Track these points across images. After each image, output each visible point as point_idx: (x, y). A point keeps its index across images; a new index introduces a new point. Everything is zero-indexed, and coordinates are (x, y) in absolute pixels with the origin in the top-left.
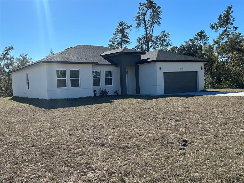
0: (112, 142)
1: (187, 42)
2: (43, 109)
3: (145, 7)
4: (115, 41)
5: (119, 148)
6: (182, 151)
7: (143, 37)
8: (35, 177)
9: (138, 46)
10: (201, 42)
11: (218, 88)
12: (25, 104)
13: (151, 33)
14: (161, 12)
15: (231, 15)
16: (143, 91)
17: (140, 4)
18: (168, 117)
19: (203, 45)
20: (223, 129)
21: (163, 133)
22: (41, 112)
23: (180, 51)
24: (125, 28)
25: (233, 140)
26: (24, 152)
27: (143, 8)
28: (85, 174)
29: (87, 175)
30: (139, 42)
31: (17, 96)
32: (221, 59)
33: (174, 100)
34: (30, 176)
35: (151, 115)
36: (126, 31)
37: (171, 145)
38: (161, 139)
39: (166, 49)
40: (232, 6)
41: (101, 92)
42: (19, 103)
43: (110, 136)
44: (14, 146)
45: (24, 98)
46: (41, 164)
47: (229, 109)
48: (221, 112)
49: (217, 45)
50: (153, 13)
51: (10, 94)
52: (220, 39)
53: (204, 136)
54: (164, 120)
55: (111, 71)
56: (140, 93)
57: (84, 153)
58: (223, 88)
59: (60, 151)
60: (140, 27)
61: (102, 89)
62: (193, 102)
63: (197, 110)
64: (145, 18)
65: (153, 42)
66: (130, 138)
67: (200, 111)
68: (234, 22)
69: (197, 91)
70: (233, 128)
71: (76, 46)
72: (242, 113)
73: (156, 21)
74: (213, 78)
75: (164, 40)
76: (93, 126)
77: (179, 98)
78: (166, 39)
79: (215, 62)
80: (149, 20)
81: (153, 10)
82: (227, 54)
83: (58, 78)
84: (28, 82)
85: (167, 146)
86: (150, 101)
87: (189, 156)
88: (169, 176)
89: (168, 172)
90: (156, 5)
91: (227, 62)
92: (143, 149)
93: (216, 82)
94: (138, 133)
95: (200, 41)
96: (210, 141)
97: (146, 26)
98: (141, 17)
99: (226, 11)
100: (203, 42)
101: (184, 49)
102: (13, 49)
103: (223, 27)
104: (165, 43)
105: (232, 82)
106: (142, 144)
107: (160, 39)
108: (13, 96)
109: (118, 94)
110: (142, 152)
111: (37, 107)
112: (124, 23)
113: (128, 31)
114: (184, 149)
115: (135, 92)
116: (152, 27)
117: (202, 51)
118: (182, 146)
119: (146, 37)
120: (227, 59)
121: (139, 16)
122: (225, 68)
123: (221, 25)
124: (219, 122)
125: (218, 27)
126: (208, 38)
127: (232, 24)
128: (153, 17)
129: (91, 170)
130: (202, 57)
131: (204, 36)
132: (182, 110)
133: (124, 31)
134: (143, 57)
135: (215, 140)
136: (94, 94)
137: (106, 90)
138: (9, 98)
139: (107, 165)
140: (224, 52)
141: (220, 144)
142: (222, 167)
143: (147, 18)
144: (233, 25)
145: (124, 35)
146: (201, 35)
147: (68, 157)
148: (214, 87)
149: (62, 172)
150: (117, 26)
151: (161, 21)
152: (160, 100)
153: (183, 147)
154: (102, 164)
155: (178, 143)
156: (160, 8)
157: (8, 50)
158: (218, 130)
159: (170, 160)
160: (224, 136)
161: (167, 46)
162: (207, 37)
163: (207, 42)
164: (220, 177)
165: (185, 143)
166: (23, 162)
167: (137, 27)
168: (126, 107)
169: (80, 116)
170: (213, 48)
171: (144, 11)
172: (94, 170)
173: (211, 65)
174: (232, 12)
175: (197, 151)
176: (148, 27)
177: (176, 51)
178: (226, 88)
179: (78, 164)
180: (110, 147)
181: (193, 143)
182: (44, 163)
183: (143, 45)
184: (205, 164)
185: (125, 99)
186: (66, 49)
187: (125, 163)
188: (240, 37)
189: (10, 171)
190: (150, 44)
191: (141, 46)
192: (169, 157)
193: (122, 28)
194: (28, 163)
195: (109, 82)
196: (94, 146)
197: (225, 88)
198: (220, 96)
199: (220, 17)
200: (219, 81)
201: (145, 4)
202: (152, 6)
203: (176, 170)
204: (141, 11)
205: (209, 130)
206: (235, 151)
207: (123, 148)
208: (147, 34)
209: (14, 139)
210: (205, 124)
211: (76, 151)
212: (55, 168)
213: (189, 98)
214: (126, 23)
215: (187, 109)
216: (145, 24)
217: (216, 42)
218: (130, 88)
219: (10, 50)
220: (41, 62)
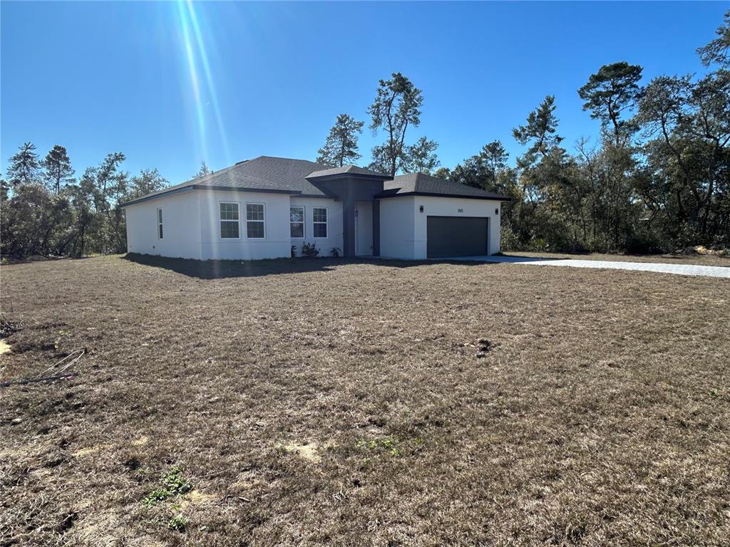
0: (350, 341)
1: (467, 161)
2: (196, 279)
3: (391, 88)
4: (329, 152)
5: (365, 353)
6: (483, 360)
7: (385, 146)
8: (218, 400)
9: (374, 164)
10: (494, 163)
11: (523, 250)
12: (157, 268)
13: (400, 140)
14: (421, 101)
15: (552, 113)
16: (385, 251)
17: (382, 82)
18: (443, 299)
19: (496, 168)
20: (549, 324)
21: (442, 328)
22: (192, 284)
23: (455, 178)
24: (350, 127)
25: (571, 343)
26: (184, 355)
27: (386, 90)
28: (311, 396)
29: (315, 398)
30: (377, 156)
31: (137, 252)
32: (529, 197)
33: (448, 268)
34: (208, 398)
35: (411, 295)
36: (352, 134)
37: (459, 348)
38: (440, 339)
39: (428, 172)
40: (554, 98)
41: (305, 250)
42: (144, 266)
43: (343, 332)
44: (161, 345)
45: (152, 257)
46: (224, 377)
47: (551, 288)
48: (538, 294)
49: (523, 169)
50: (405, 101)
51: (121, 249)
52: (530, 159)
53: (516, 334)
54: (438, 305)
55: (325, 210)
56: (381, 254)
57: (301, 361)
58: (532, 251)
59: (253, 355)
60: (380, 128)
61: (307, 244)
62: (483, 274)
63: (494, 288)
64: (389, 110)
65: (403, 156)
66: (382, 336)
67: (500, 289)
68: (556, 128)
69: (487, 255)
70: (564, 321)
71: (258, 159)
72: (577, 296)
73: (411, 117)
74: (515, 232)
75: (424, 155)
76: (304, 312)
77: (457, 267)
78: (428, 152)
79: (518, 200)
80: (397, 115)
81: (406, 97)
82: (542, 187)
83: (224, 219)
84: (161, 225)
85: (452, 350)
86: (403, 269)
87: (496, 369)
88: (468, 402)
89: (465, 395)
90: (412, 86)
91: (540, 203)
92: (411, 355)
93: (519, 238)
94: (396, 328)
95: (491, 160)
96: (529, 343)
97: (391, 126)
98: (383, 109)
99: (543, 107)
100: (497, 163)
101: (462, 174)
102: (123, 159)
103: (535, 135)
104: (426, 162)
105: (550, 241)
106: (406, 348)
107: (416, 153)
108: (128, 252)
109: (337, 254)
110: (410, 361)
111: (182, 275)
112: (348, 118)
113: (355, 133)
114: (484, 356)
115: (371, 252)
116: (403, 128)
117: (494, 180)
118: (481, 351)
119: (390, 148)
120: (540, 196)
121: (378, 106)
122: (537, 213)
123: (533, 131)
124: (538, 311)
125: (527, 135)
126: (508, 155)
127: (553, 131)
128: (404, 110)
129: (321, 390)
130: (495, 190)
131: (499, 151)
132: (466, 287)
133: (348, 134)
134: (388, 186)
135: (537, 342)
136: (293, 253)
137: (314, 245)
138: (121, 256)
139: (350, 381)
140: (536, 184)
141: (547, 349)
142: (560, 387)
143: (395, 110)
144: (554, 134)
145: (347, 142)
146: (494, 149)
147: (271, 366)
148: (515, 249)
149: (266, 392)
150: (334, 122)
151: (420, 118)
152: (423, 268)
153: (482, 353)
154: (339, 380)
155: (472, 346)
156: (418, 93)
157: (113, 161)
158: (540, 325)
159: (464, 375)
160: (553, 336)
161: (430, 166)
162: (505, 153)
163: (504, 163)
164: (561, 403)
165: (486, 346)
166: (187, 373)
167: (374, 126)
168: (359, 279)
169: (275, 294)
170: (515, 175)
171: (387, 97)
172: (326, 390)
173: (512, 207)
174: (554, 108)
175: (509, 361)
176: (394, 129)
177: (448, 178)
178: (539, 252)
179: (295, 379)
180: (347, 351)
181: (500, 347)
182: (228, 376)
183: (384, 162)
184: (529, 383)
185: (352, 265)
186: (237, 164)
187: (384, 379)
188: (563, 156)
189: (166, 388)
190: (398, 160)
191: (381, 165)
192: (460, 370)
193: (343, 127)
194: (197, 376)
195: (321, 231)
196: (315, 348)
197: (536, 252)
198: (531, 265)
199: (532, 116)
200: (525, 238)
201: (391, 84)
202: (405, 87)
203: (480, 392)
204: (382, 97)
205: (522, 324)
206: (576, 359)
207: (373, 353)
208: (392, 142)
209: (159, 331)
210: (514, 314)
211: (284, 356)
212: (253, 385)
213: (475, 268)
214: (353, 119)
215: (476, 287)
216: (390, 123)
217: (522, 165)
218: (362, 244)
219: (118, 162)
220: (190, 186)
